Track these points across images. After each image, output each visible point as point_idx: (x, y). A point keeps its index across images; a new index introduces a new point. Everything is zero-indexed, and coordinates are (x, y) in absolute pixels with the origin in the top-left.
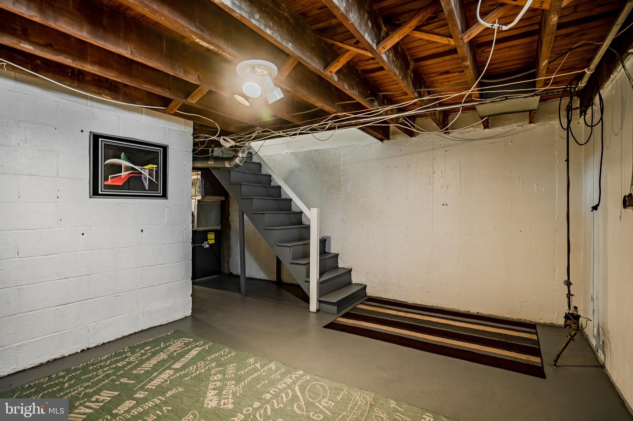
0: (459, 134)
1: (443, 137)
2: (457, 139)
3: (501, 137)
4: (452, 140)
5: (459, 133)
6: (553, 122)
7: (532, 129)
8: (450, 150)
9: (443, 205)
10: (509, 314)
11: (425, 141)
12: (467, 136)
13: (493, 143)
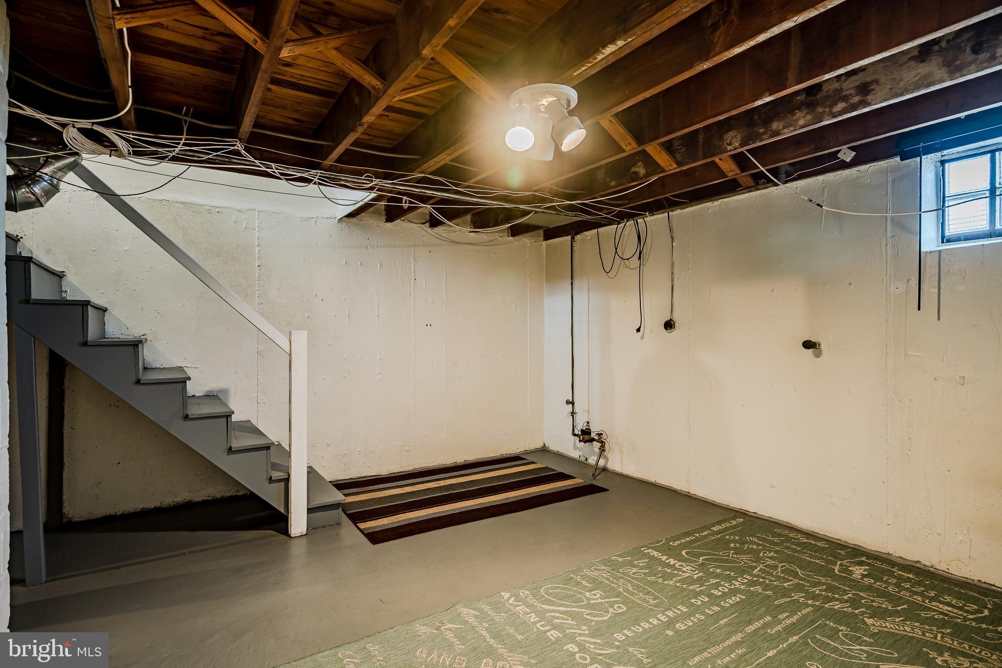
0: (444, 232)
1: (426, 231)
2: (442, 238)
3: (486, 246)
4: (436, 238)
5: (444, 230)
6: (525, 240)
7: (511, 242)
8: (434, 251)
9: (427, 325)
10: (493, 452)
11: (403, 233)
12: (452, 236)
13: (478, 251)
